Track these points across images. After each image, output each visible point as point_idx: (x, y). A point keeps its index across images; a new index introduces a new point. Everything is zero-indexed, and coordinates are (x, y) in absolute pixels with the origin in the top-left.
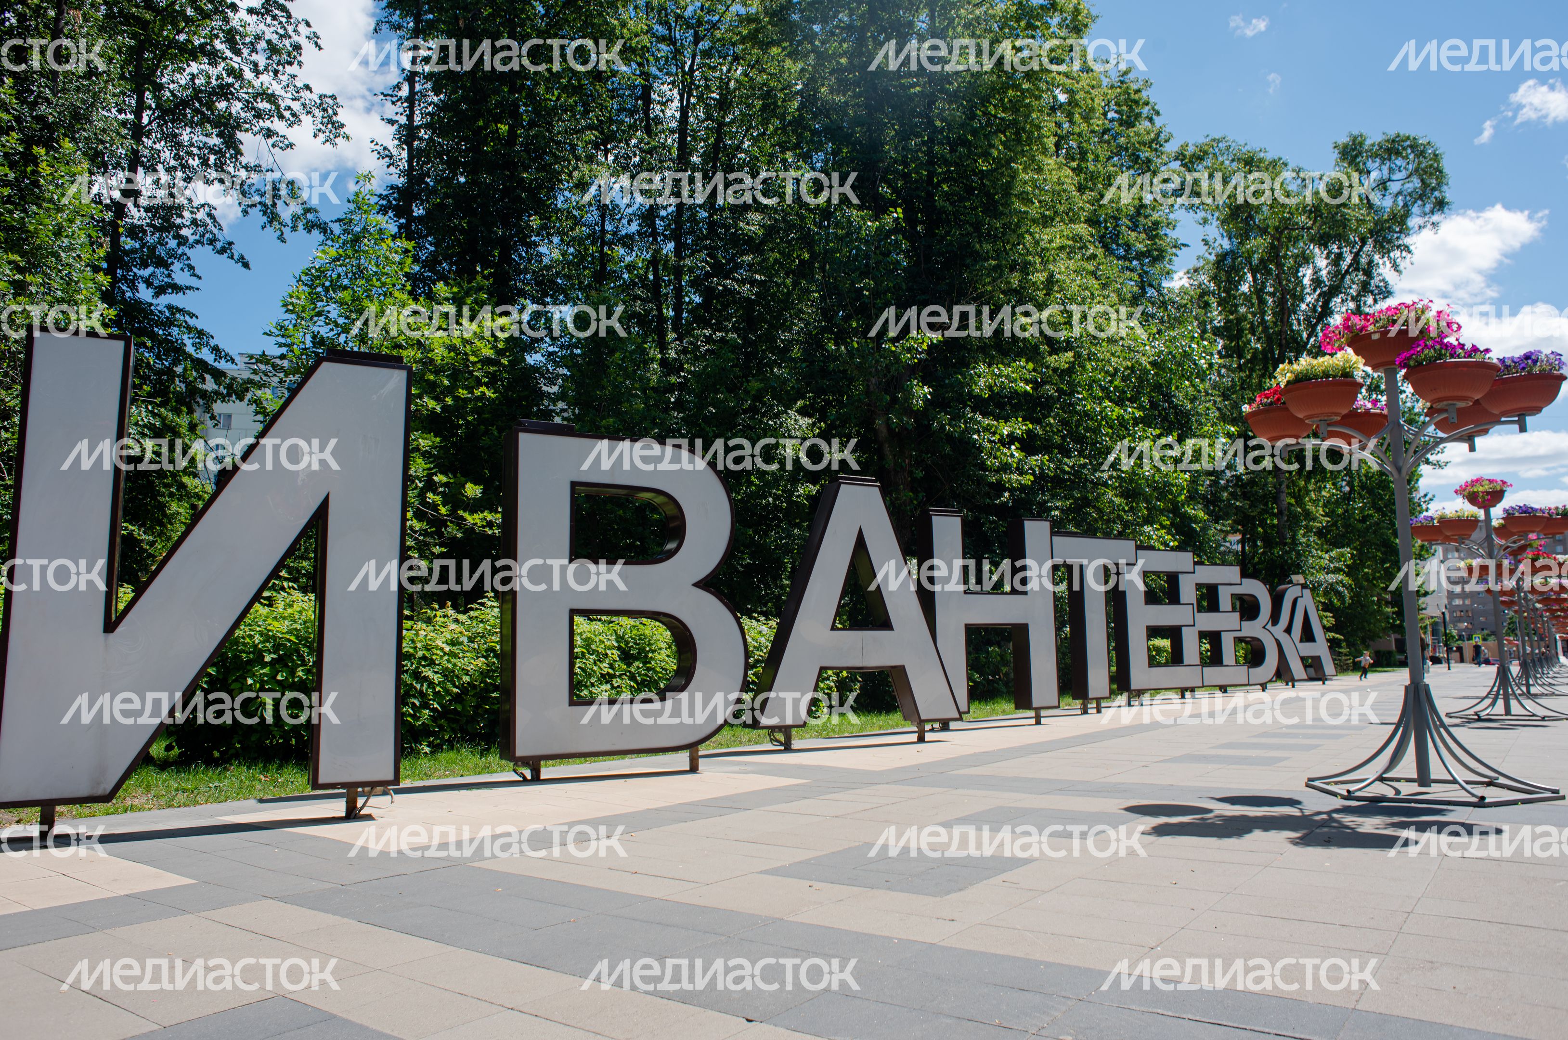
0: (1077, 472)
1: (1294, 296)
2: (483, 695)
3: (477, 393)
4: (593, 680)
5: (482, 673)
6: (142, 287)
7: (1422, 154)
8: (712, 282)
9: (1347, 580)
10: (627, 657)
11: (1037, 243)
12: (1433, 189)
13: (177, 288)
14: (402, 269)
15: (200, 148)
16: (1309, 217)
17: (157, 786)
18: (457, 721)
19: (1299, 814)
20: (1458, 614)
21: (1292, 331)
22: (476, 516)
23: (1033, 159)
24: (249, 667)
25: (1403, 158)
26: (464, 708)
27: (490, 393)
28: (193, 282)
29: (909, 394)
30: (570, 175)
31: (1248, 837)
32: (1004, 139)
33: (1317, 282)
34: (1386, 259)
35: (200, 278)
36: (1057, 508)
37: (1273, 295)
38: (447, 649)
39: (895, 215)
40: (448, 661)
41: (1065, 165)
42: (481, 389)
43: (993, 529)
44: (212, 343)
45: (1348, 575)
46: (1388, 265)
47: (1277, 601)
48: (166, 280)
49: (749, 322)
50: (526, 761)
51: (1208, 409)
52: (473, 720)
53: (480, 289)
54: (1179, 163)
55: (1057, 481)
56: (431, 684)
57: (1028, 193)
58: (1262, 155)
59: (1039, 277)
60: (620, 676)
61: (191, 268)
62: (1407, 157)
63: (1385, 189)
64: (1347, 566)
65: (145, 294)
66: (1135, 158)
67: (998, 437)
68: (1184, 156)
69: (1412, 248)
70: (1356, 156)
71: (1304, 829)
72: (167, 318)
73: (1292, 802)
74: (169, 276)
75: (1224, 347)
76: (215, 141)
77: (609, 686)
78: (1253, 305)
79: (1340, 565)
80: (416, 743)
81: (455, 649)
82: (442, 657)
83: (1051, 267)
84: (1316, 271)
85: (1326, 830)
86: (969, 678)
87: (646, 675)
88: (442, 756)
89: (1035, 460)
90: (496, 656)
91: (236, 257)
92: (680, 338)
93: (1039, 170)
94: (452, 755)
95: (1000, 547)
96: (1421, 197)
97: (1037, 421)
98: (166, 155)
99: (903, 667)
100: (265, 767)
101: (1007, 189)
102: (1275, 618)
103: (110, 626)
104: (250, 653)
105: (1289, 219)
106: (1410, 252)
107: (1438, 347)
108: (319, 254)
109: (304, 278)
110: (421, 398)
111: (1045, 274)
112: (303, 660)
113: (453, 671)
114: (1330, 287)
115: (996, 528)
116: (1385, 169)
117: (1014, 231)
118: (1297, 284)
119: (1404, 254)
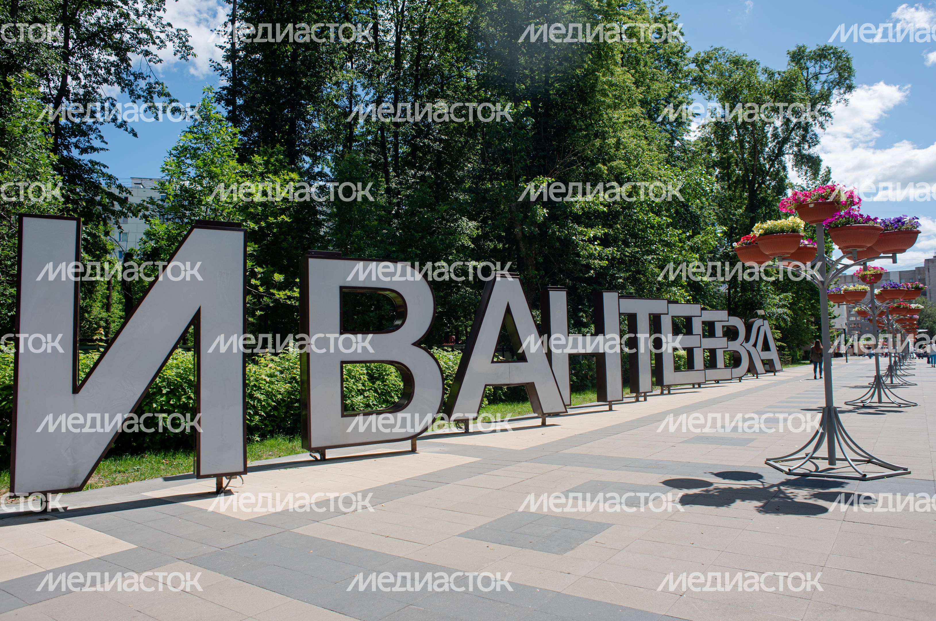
0: (633, 255)
1: (762, 144)
2: (289, 406)
3: (280, 219)
4: (353, 394)
5: (288, 392)
6: (73, 149)
7: (840, 57)
8: (416, 141)
9: (788, 312)
10: (372, 378)
11: (610, 119)
12: (846, 79)
13: (94, 149)
14: (232, 145)
15: (105, 63)
16: (771, 97)
17: (104, 469)
18: (275, 421)
19: (761, 487)
20: (853, 325)
21: (760, 164)
22: (281, 293)
23: (608, 69)
24: (153, 397)
25: (828, 60)
26: (279, 413)
27: (287, 219)
28: (103, 145)
29: (535, 214)
30: (331, 79)
31: (733, 505)
32: (591, 57)
33: (775, 136)
34: (816, 121)
35: (107, 143)
36: (621, 278)
37: (749, 142)
38: (268, 379)
39: (526, 105)
40: (269, 387)
41: (628, 71)
42: (282, 217)
43: (583, 291)
44: (118, 183)
45: (789, 309)
46: (818, 125)
47: (749, 328)
48: (87, 144)
49: (438, 165)
50: (317, 450)
51: (710, 214)
52: (284, 420)
53: (279, 152)
54: (695, 64)
55: (621, 261)
56: (259, 401)
57: (605, 90)
58: (744, 58)
59: (612, 141)
60: (369, 390)
61: (101, 137)
62: (830, 60)
63: (817, 79)
64: (790, 304)
65: (75, 153)
66: (669, 62)
67: (587, 237)
68: (698, 60)
69: (832, 114)
70: (800, 59)
71: (765, 499)
72: (90, 168)
73: (757, 477)
74: (88, 142)
75: (720, 173)
76: (113, 58)
77: (362, 396)
78: (737, 148)
79: (786, 303)
80: (252, 435)
81: (273, 379)
82: (265, 385)
83: (618, 134)
84: (776, 128)
85: (777, 499)
86: (571, 380)
87: (384, 389)
88: (267, 442)
89: (609, 251)
90: (297, 382)
91: (129, 130)
92: (398, 176)
93: (612, 74)
94: (272, 441)
95: (588, 301)
96: (838, 84)
97: (611, 227)
98: (85, 67)
99: (533, 383)
100: (165, 454)
101: (593, 87)
102: (747, 339)
103: (76, 389)
104: (154, 388)
105: (760, 98)
106: (831, 117)
107: (847, 217)
108: (182, 138)
109: (174, 152)
110: (246, 222)
111: (615, 139)
112: (185, 392)
113: (272, 392)
114: (784, 138)
115: (586, 290)
116: (818, 68)
117: (597, 113)
118: (763, 137)
119: (827, 118)
